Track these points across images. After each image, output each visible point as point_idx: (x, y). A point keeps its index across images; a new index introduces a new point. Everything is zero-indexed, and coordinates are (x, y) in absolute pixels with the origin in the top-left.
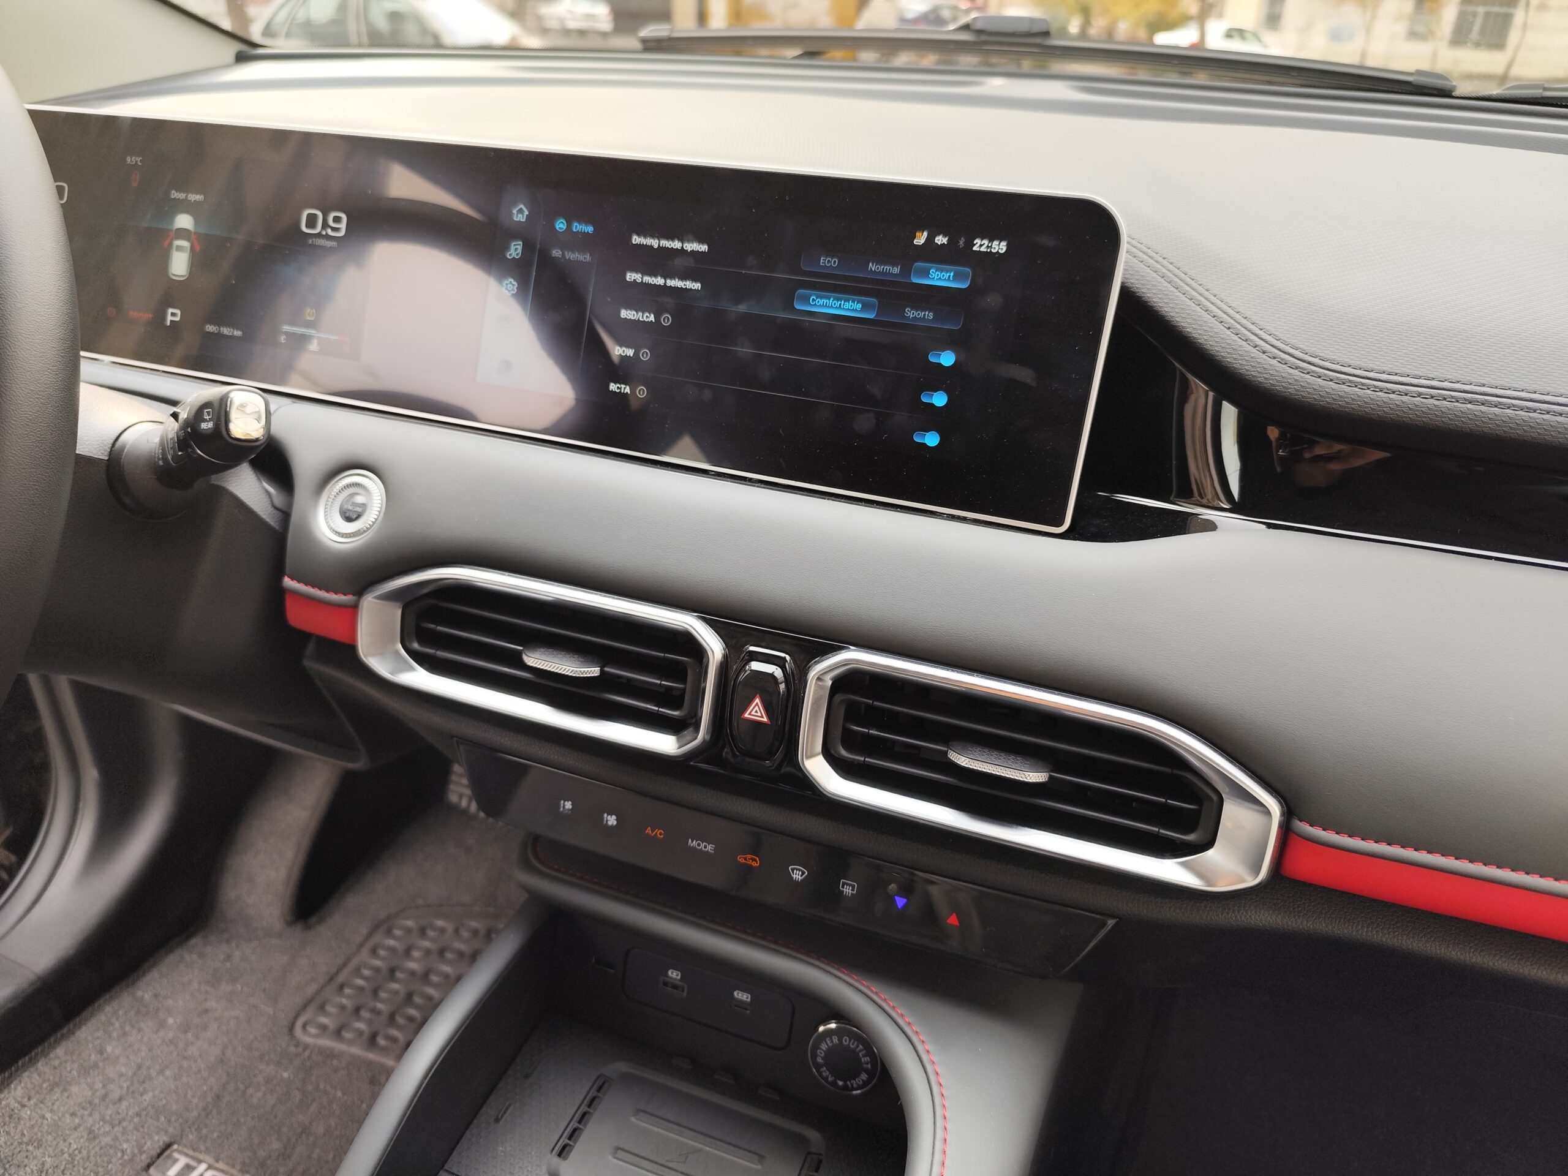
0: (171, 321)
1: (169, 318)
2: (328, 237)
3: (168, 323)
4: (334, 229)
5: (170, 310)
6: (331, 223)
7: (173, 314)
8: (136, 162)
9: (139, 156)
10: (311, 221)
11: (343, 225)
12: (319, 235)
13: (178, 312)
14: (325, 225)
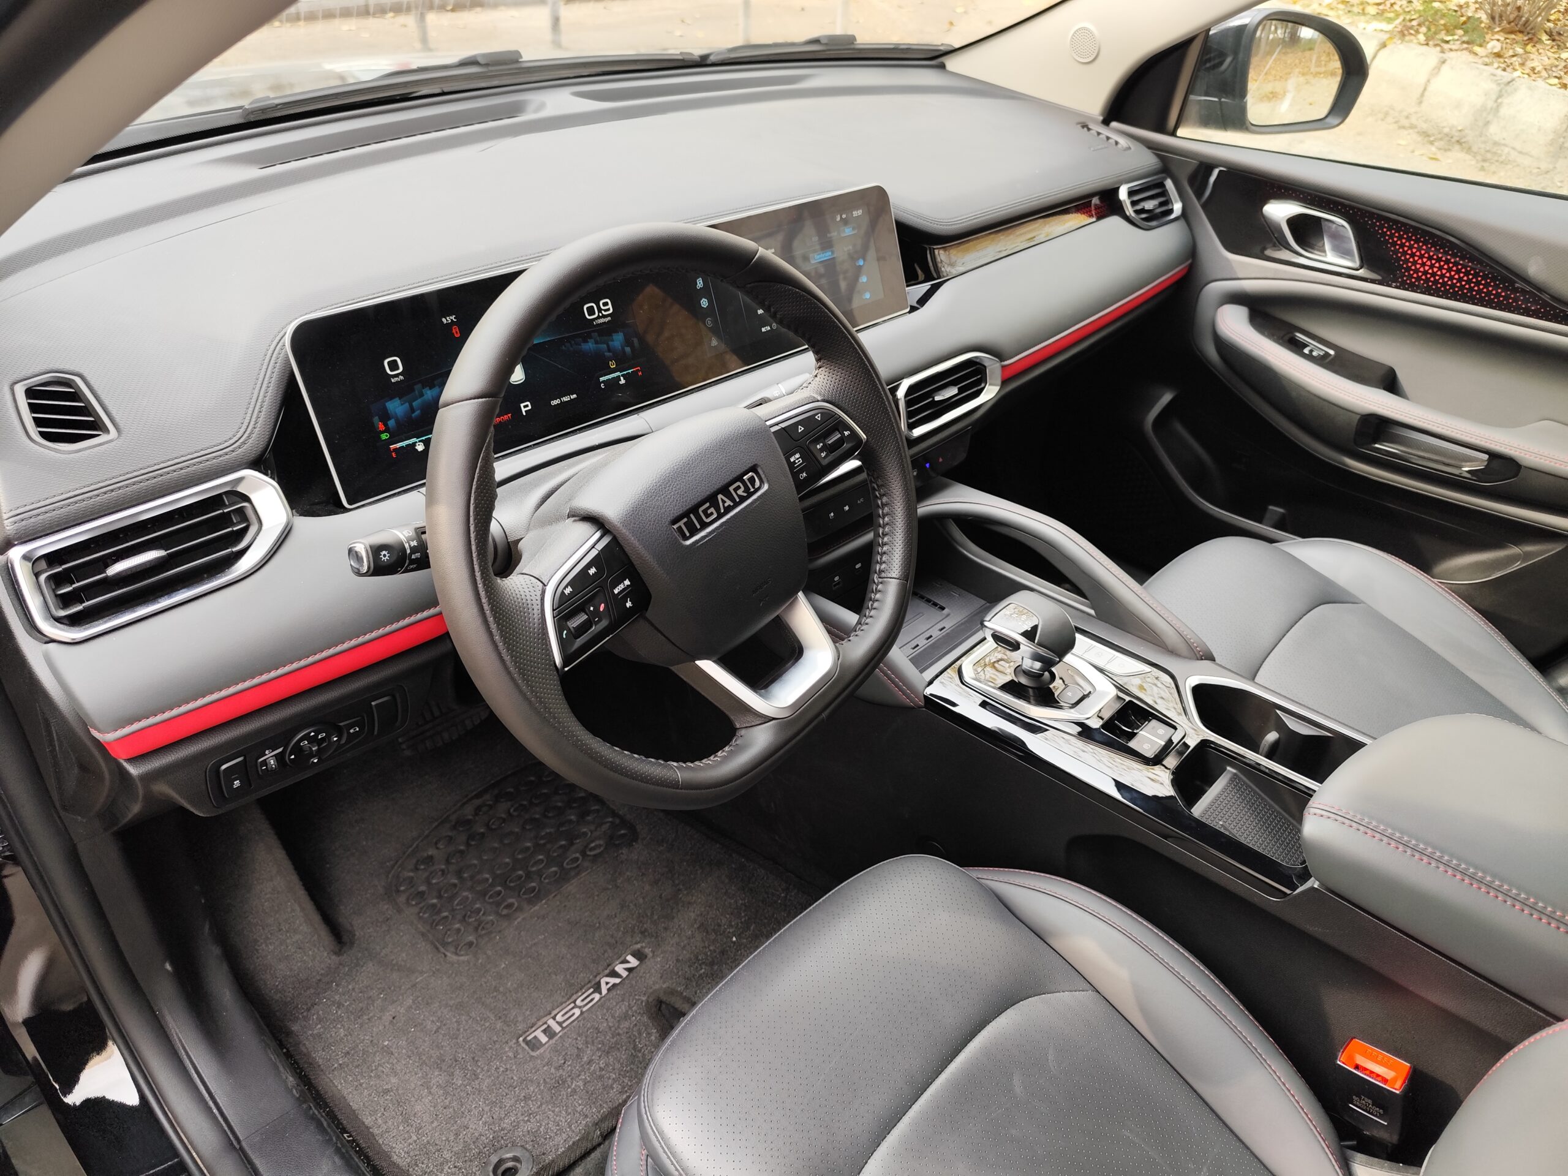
0: (526, 411)
1: (524, 410)
2: (604, 316)
3: (524, 414)
4: (606, 310)
5: (522, 405)
6: (602, 307)
7: (525, 407)
8: (452, 320)
9: (451, 316)
10: (591, 311)
11: (610, 306)
12: (599, 317)
13: (528, 403)
14: (600, 310)
